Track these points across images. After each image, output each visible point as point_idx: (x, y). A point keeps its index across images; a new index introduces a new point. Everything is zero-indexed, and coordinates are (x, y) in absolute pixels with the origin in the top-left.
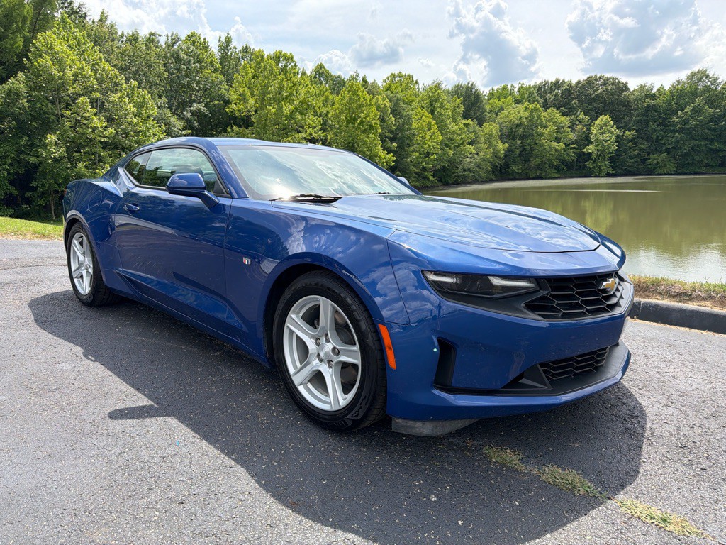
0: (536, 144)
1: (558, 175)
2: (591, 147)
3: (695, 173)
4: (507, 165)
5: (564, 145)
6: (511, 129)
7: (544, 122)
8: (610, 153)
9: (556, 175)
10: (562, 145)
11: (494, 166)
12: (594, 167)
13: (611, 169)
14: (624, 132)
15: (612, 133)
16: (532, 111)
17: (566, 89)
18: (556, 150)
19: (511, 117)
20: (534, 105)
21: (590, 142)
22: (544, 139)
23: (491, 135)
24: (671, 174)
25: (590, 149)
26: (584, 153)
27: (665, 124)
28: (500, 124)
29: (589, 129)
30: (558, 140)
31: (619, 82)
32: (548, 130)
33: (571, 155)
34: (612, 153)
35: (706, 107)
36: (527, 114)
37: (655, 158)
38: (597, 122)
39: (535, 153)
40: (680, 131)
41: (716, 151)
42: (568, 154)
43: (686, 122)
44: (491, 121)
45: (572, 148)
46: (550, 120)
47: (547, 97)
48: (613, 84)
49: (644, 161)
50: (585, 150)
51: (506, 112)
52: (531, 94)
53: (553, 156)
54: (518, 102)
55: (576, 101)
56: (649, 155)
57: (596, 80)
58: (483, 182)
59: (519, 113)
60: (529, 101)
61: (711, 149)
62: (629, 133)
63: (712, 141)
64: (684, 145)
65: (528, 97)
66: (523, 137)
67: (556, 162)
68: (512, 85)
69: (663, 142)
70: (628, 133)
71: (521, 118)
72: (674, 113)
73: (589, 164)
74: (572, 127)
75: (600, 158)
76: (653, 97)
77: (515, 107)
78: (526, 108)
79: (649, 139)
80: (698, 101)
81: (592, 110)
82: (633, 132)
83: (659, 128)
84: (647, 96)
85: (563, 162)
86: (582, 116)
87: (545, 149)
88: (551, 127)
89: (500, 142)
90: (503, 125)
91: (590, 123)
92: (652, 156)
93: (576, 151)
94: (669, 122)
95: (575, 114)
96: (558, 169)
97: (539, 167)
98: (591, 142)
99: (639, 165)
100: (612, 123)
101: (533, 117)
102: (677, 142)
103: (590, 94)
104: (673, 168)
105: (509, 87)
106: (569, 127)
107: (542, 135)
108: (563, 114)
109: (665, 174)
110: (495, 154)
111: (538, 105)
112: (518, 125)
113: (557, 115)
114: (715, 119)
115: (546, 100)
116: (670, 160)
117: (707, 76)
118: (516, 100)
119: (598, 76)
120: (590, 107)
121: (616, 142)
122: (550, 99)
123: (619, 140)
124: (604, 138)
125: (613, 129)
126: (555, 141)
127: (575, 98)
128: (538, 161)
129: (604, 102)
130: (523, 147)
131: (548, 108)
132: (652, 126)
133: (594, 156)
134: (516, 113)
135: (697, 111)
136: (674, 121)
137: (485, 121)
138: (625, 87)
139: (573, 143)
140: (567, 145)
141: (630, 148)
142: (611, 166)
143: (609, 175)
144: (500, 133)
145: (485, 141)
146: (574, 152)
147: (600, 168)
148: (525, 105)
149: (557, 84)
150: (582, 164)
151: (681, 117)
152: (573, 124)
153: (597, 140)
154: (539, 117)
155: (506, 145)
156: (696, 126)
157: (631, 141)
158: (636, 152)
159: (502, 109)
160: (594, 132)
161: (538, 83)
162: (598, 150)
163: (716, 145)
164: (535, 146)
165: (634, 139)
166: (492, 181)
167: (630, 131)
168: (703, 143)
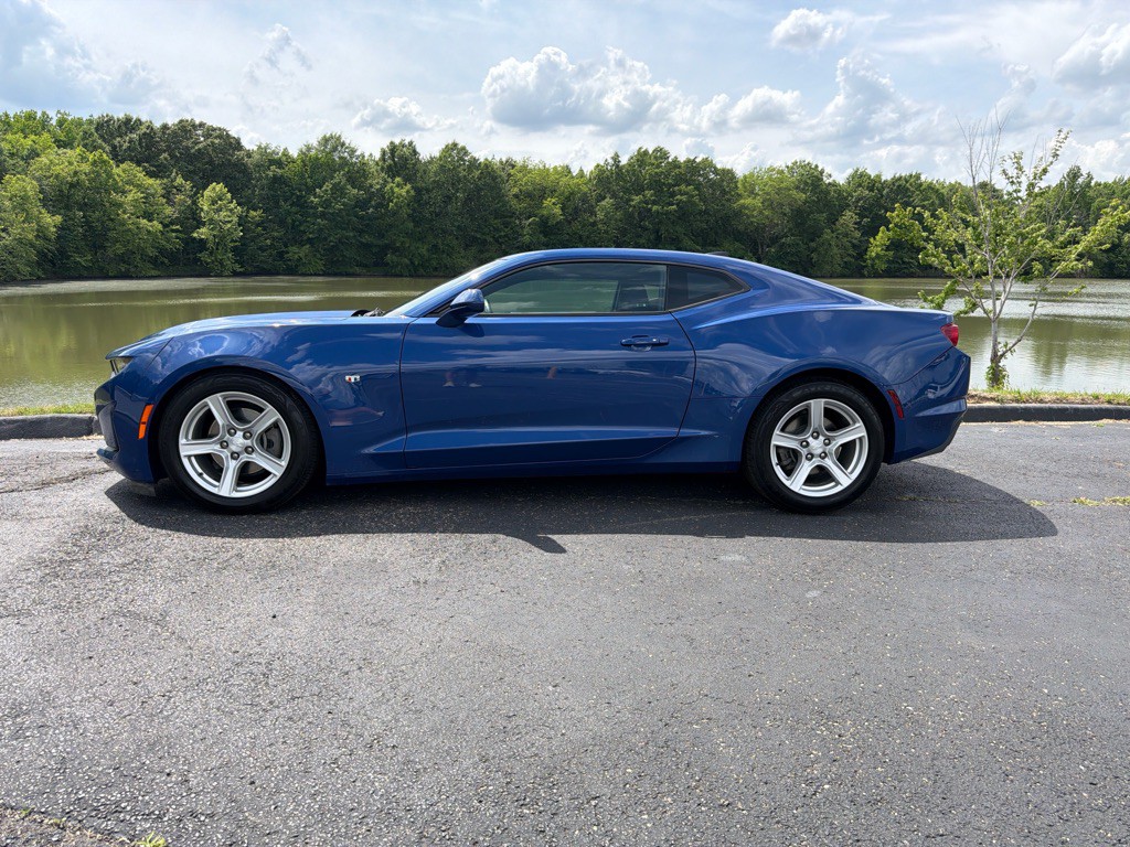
0: (112, 220)
1: (157, 273)
2: (203, 230)
3: (348, 275)
4: (62, 252)
5: (160, 227)
6: (61, 191)
7: (120, 184)
8: (232, 241)
9: (153, 273)
10: (156, 225)
11: (41, 254)
12: (213, 262)
13: (237, 266)
14: (248, 212)
15: (231, 210)
16: (94, 163)
17: (145, 134)
18: (149, 232)
19: (57, 169)
20: (97, 153)
21: (200, 224)
22: (124, 212)
23: (25, 198)
24: (319, 275)
25: (203, 233)
26: (195, 238)
27: (301, 204)
28: (39, 180)
29: (194, 203)
30: (149, 216)
31: (228, 135)
32: (130, 197)
33: (174, 241)
34: (236, 241)
35: (349, 187)
36: (86, 167)
37: (296, 252)
38: (207, 193)
39: (112, 234)
40: (323, 215)
41: (367, 246)
42: (168, 241)
43: (326, 204)
44: (19, 173)
45: (173, 231)
46: (129, 182)
47: (116, 142)
48: (220, 137)
49: (281, 255)
50: (195, 235)
51: (44, 160)
52: (86, 135)
53: (145, 241)
54: (60, 144)
55: (166, 155)
56: (286, 246)
57: (194, 126)
58: (25, 282)
59: (70, 163)
60: (85, 146)
61: (362, 243)
62: (255, 213)
63: (361, 232)
64: (330, 235)
65: (83, 139)
66: (83, 206)
67: (152, 252)
68: (44, 113)
69: (302, 228)
70: (253, 213)
71: (76, 173)
72: (311, 190)
73: (204, 256)
74: (167, 195)
75: (220, 248)
76: (279, 163)
77: (60, 152)
78: (83, 159)
79: (282, 223)
80: (339, 177)
81: (194, 172)
82: (259, 212)
83: (294, 209)
84: (272, 162)
85: (162, 251)
86: (179, 180)
87: (129, 230)
88: (133, 195)
89: (43, 211)
90: (45, 182)
91: (196, 194)
92: (290, 249)
93: (180, 235)
94: (305, 202)
95: (169, 176)
96: (154, 261)
97: (122, 259)
98: (204, 224)
99: (274, 260)
100: (229, 195)
101: (98, 175)
102: (321, 230)
103: (187, 148)
104: (320, 266)
105: (39, 115)
106: (163, 196)
107: (120, 205)
108: (150, 174)
109: (311, 275)
110: (41, 233)
111: (105, 155)
112: (72, 185)
113: (139, 175)
114: (361, 204)
115: (114, 147)
116: (315, 255)
117: (343, 144)
118: (59, 141)
119: (197, 122)
120: (190, 167)
121: (240, 225)
122: (121, 146)
123: (242, 221)
124: (221, 218)
125: (232, 206)
126: (144, 218)
127: (165, 151)
128: (120, 249)
129: (211, 162)
130: (87, 223)
131: (122, 163)
132: (285, 206)
133: (210, 245)
134: (66, 163)
135: (338, 190)
136: (312, 202)
137: (6, 171)
138: (237, 145)
139: (172, 223)
140: (165, 226)
141: (259, 235)
142: (236, 261)
143: (235, 274)
144: (41, 196)
145: (14, 208)
146: (177, 238)
147: (221, 264)
148: (78, 150)
149: (129, 125)
150: (191, 256)
151: (319, 197)
152: (169, 193)
153: (211, 221)
154: (110, 175)
155: (58, 219)
156: (340, 210)
157: (258, 225)
158: (268, 242)
159: (34, 154)
160: (205, 208)
161: (96, 117)
162: (214, 236)
163: (366, 239)
164: (111, 224)
165: (263, 222)
166: (40, 280)
167: (255, 210)
168: (351, 234)
